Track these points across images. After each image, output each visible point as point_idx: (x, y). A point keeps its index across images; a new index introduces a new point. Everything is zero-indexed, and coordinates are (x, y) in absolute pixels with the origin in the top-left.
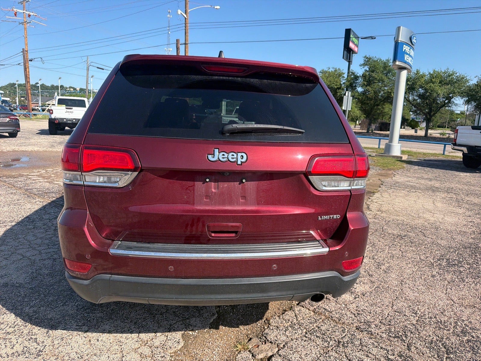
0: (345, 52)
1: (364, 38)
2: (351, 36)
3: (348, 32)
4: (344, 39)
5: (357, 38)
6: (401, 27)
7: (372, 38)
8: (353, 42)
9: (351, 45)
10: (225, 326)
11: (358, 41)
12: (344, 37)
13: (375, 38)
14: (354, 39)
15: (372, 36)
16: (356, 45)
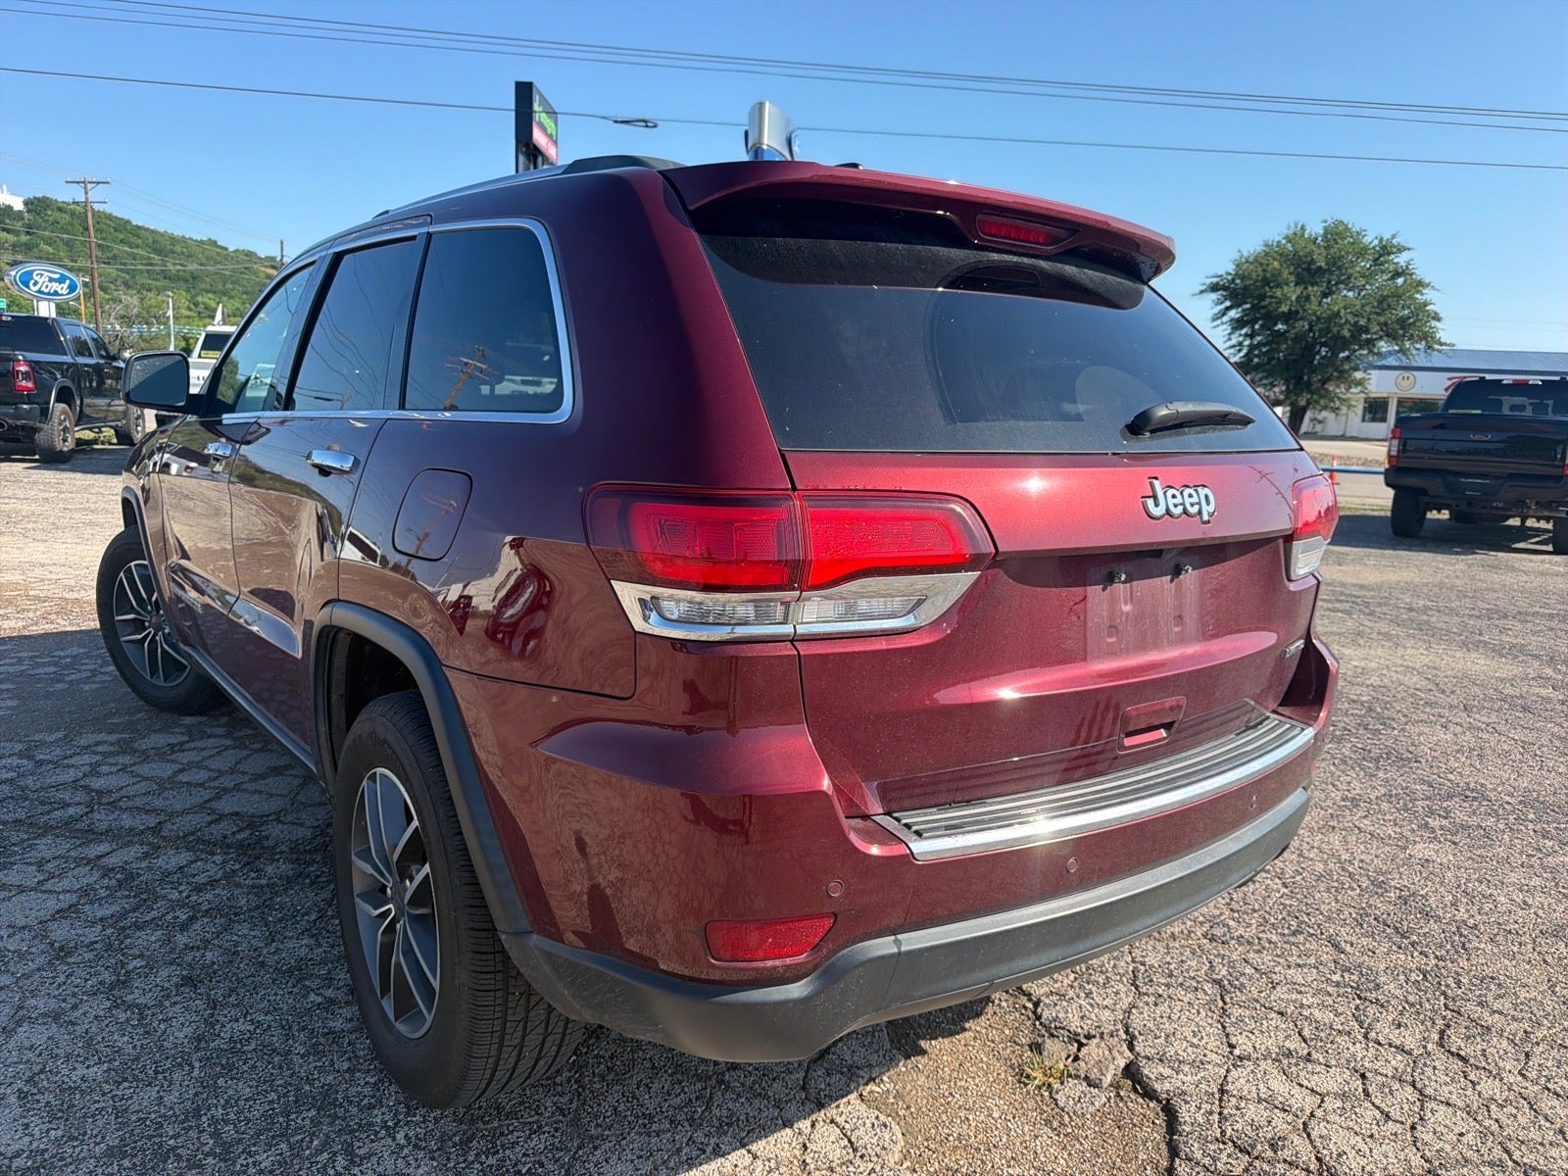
0: (522, 158)
1: (622, 122)
2: (536, 107)
3: (524, 92)
4: (513, 113)
5: (552, 113)
6: (767, 104)
7: (646, 123)
8: (543, 129)
9: (538, 137)
10: (936, 1038)
11: (556, 125)
12: (513, 107)
13: (655, 126)
14: (544, 118)
15: (647, 118)
16: (550, 136)
